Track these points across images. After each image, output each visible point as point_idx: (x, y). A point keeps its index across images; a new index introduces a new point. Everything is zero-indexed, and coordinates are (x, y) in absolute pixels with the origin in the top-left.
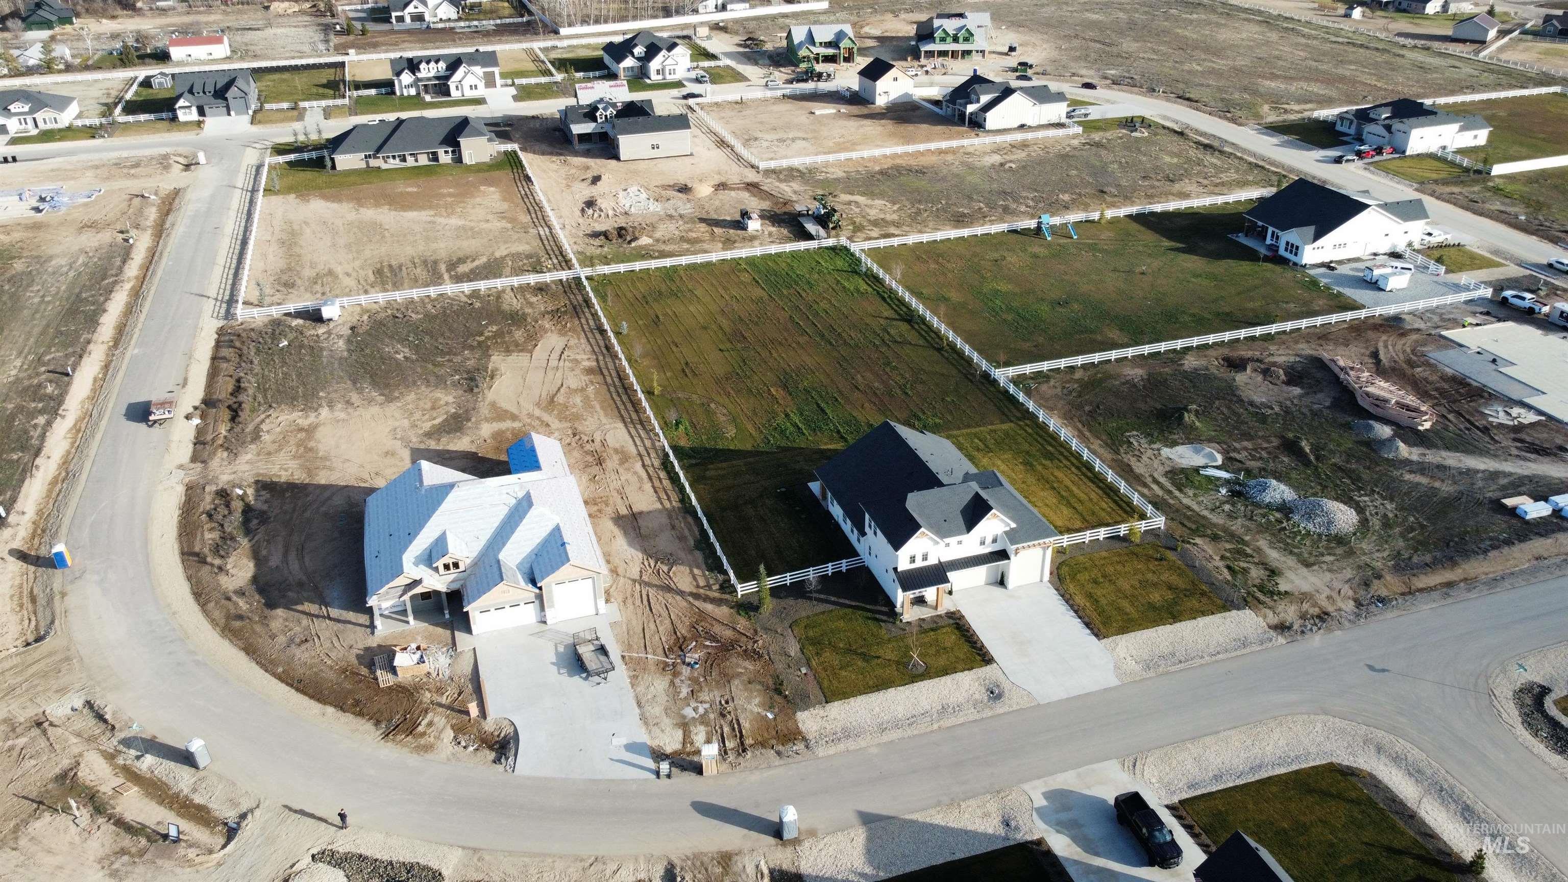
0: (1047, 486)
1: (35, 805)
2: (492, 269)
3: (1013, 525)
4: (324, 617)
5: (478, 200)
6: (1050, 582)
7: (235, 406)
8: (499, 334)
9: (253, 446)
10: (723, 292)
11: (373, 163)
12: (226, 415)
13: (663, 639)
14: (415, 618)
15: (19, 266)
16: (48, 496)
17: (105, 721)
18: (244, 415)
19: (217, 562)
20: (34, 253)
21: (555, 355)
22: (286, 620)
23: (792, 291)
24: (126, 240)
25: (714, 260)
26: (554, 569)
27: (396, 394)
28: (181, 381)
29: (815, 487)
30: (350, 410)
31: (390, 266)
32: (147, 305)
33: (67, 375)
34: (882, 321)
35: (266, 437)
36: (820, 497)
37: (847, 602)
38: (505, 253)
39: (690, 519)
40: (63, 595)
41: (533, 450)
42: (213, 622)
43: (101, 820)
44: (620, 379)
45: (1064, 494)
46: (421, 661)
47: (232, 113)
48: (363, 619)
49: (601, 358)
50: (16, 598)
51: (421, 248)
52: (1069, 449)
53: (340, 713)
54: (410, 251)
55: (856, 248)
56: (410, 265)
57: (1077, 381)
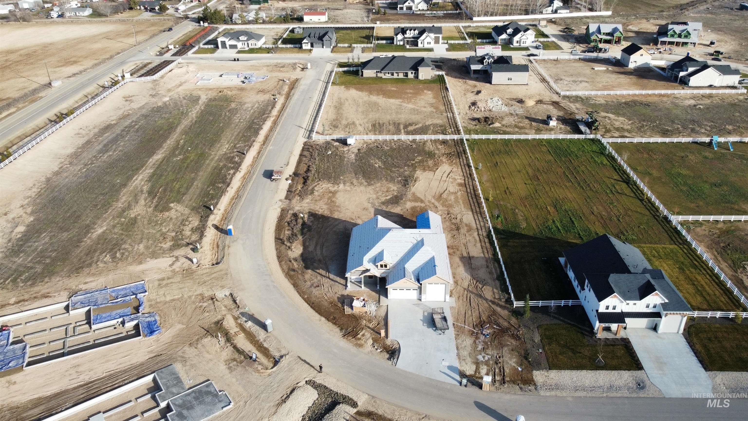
0: (691, 283)
1: (206, 332)
2: (423, 130)
3: (667, 301)
4: (327, 277)
5: (422, 97)
6: (683, 334)
7: (306, 177)
8: (421, 161)
9: (310, 196)
10: (531, 155)
11: (379, 75)
12: (301, 180)
13: (474, 320)
14: (364, 286)
15: (233, 105)
16: (230, 204)
17: (236, 303)
18: (309, 182)
19: (288, 244)
20: (239, 101)
21: (445, 175)
22: (312, 275)
23: (567, 159)
24: (274, 99)
25: (530, 138)
26: (429, 277)
27: (373, 183)
28: (286, 164)
29: (562, 260)
30: (352, 187)
31: (379, 123)
32: (278, 128)
33: (244, 154)
34: (612, 181)
35: (316, 193)
36: (564, 266)
37: (569, 321)
38: (431, 123)
39: (496, 265)
40: (229, 247)
41: (428, 219)
42: (283, 270)
43: (228, 344)
44: (474, 191)
45: (700, 288)
46: (364, 306)
47: (324, 47)
48: (343, 281)
49: (467, 179)
50: (212, 245)
51: (394, 117)
52: (707, 265)
53: (327, 321)
54: (388, 117)
55: (604, 141)
56: (388, 124)
57: (719, 229)
